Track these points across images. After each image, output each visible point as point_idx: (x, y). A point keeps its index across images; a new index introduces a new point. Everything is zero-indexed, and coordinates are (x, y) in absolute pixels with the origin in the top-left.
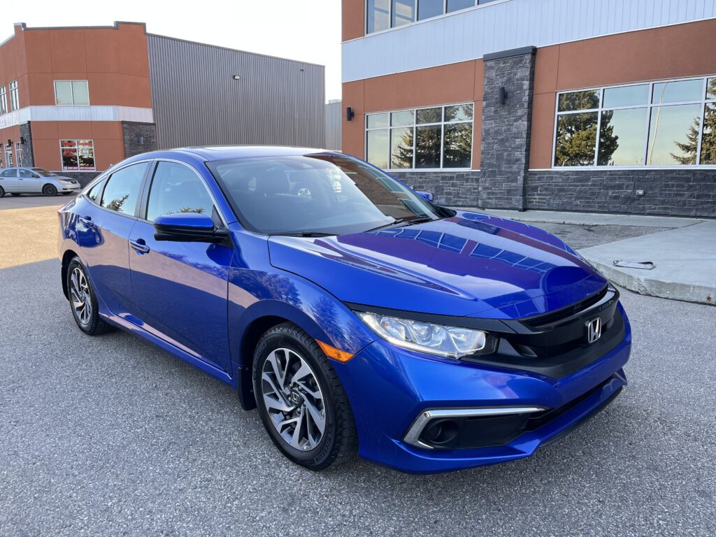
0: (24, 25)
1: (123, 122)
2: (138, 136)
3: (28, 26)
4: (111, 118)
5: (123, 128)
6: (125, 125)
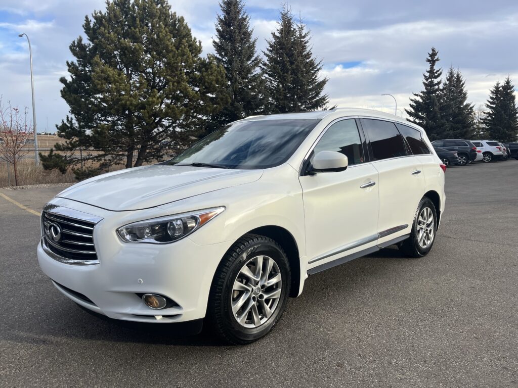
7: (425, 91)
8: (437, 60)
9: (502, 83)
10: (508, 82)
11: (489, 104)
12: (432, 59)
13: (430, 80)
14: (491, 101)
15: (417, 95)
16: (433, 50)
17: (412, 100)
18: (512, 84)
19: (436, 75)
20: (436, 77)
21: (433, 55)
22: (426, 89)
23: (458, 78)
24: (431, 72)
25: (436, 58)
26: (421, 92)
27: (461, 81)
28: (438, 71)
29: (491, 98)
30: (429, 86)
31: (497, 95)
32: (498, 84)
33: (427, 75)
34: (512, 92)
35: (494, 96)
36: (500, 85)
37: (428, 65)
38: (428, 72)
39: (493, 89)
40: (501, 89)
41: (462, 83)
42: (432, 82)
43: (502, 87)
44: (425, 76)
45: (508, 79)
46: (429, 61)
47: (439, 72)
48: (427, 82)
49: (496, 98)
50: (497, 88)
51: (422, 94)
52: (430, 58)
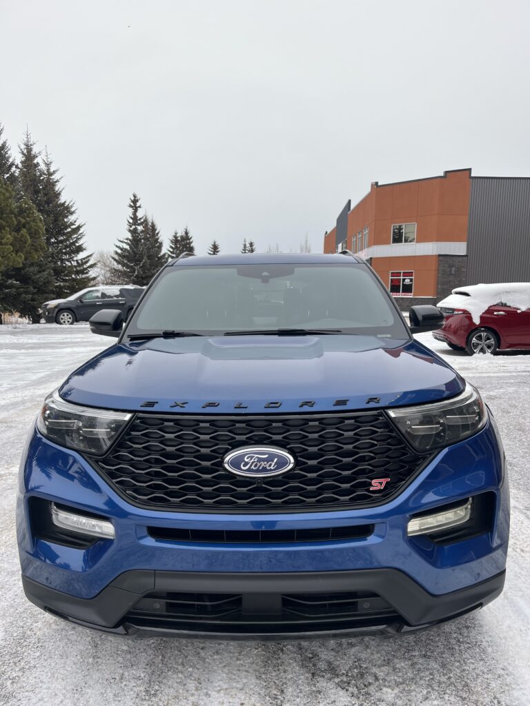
0: (377, 183)
1: (440, 255)
2: (451, 266)
3: (379, 184)
4: (430, 253)
5: (440, 260)
6: (441, 258)
7: (130, 238)
8: (140, 207)
9: (181, 233)
10: (187, 233)
11: (170, 253)
12: (135, 204)
13: (134, 227)
14: (171, 250)
15: (122, 242)
16: (135, 196)
17: (117, 246)
18: (190, 235)
19: (139, 222)
20: (139, 225)
21: (135, 201)
22: (132, 236)
23: (153, 226)
24: (135, 218)
25: (138, 204)
26: (127, 239)
27: (156, 230)
28: (140, 219)
29: (171, 247)
30: (134, 232)
31: (176, 244)
32: (176, 234)
33: (131, 221)
34: (190, 243)
35: (173, 246)
36: (178, 235)
37: (131, 211)
38: (131, 218)
39: (172, 238)
40: (179, 238)
41: (157, 232)
42: (136, 229)
43: (182, 237)
44: (129, 223)
45: (186, 230)
46: (131, 206)
47: (142, 220)
48: (131, 229)
49: (176, 247)
50: (176, 237)
51: (129, 241)
52: (132, 204)
